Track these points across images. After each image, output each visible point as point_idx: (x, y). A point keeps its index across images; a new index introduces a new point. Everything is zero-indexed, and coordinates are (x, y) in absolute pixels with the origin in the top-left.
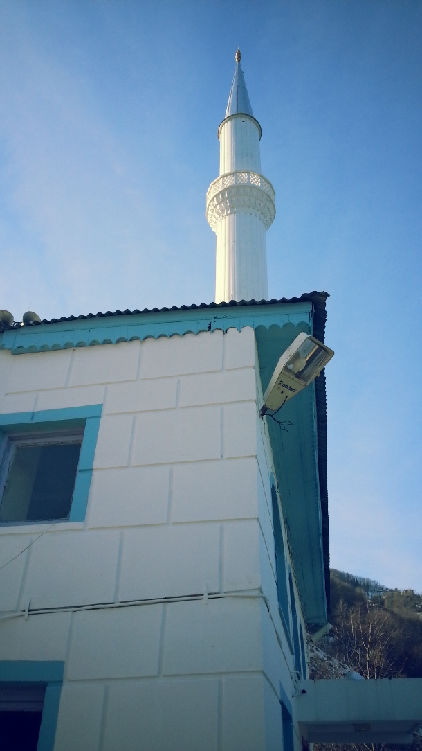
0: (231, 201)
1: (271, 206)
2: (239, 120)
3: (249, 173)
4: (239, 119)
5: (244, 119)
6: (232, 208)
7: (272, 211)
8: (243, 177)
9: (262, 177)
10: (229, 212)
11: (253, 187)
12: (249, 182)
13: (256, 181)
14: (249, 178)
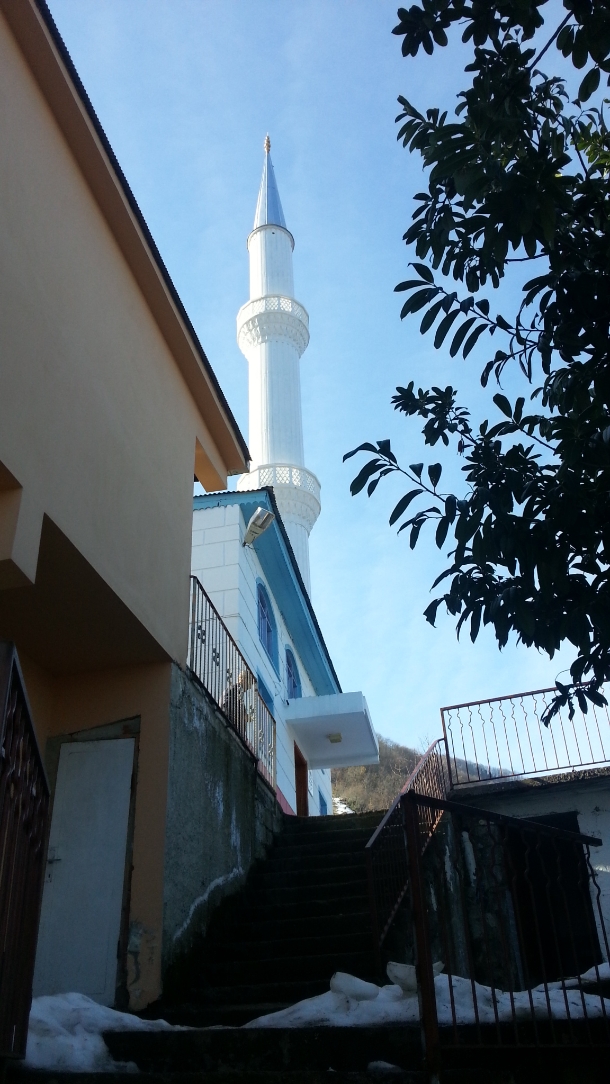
0: (261, 329)
1: (304, 331)
2: (270, 231)
3: (279, 297)
4: (268, 230)
5: (273, 230)
6: (263, 336)
7: (306, 337)
8: (274, 303)
9: (294, 301)
10: (260, 340)
11: (283, 313)
12: (279, 308)
13: (286, 305)
14: (279, 304)
